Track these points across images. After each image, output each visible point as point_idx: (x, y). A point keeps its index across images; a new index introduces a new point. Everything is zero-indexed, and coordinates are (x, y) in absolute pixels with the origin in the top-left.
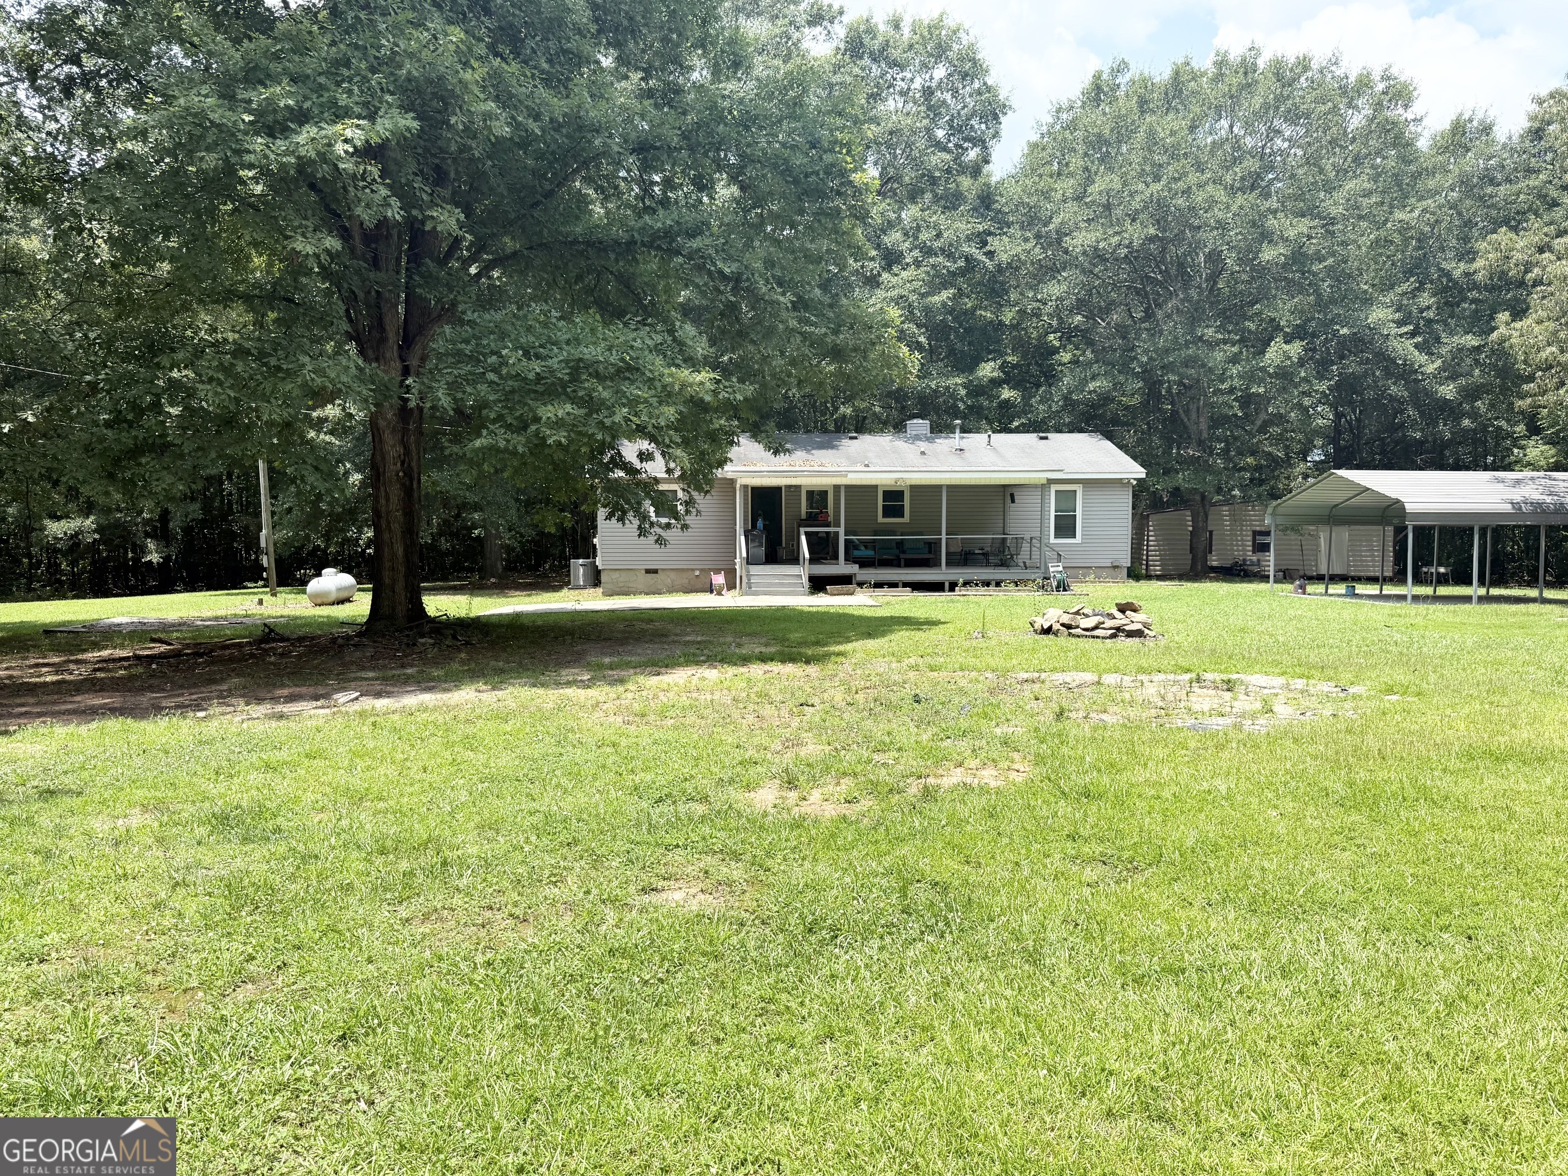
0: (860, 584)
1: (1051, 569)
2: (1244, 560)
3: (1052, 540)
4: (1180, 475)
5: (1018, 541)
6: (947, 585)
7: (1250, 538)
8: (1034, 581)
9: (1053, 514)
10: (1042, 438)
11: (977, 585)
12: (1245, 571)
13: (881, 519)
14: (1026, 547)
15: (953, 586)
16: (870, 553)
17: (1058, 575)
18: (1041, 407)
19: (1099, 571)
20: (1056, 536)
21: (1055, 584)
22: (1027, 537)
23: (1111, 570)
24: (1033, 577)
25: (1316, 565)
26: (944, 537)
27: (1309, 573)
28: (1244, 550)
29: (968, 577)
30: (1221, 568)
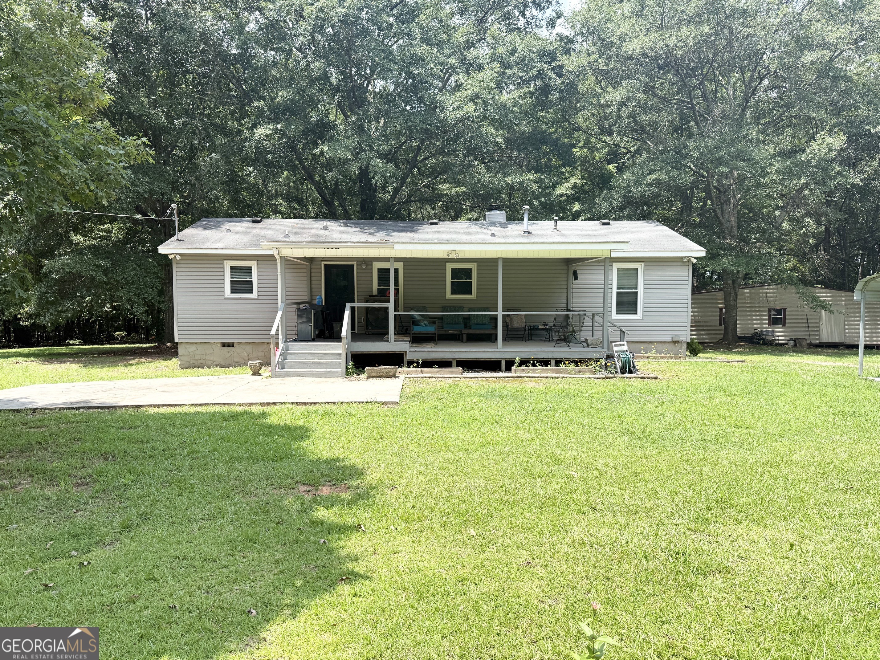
0: (410, 363)
1: (616, 349)
2: (762, 331)
3: (614, 316)
4: (725, 259)
5: (581, 317)
6: (503, 364)
7: (766, 314)
8: (597, 361)
9: (615, 291)
10: (604, 224)
11: (534, 365)
12: (764, 340)
13: (449, 296)
14: (588, 322)
15: (509, 365)
16: (431, 329)
17: (623, 356)
18: (604, 204)
19: (660, 346)
20: (619, 312)
21: (619, 365)
22: (589, 313)
23: (672, 345)
24: (595, 356)
25: (819, 336)
26: (500, 313)
27: (813, 342)
28: (761, 323)
29: (525, 356)
30: (745, 337)
